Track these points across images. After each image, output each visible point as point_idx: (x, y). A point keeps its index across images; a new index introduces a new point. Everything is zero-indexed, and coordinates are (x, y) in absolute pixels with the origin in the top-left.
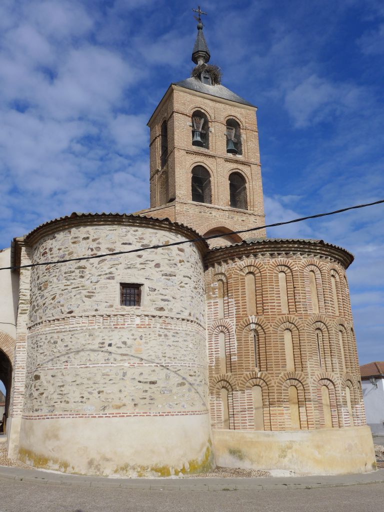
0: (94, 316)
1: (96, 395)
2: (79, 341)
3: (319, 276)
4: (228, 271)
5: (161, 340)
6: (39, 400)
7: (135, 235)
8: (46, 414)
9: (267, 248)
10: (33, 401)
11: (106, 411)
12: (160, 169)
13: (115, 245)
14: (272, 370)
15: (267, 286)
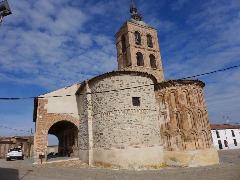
0: (124, 110)
1: (128, 140)
2: (119, 120)
3: (197, 93)
4: (164, 92)
5: (148, 118)
6: (103, 143)
7: (136, 79)
8: (108, 148)
9: (178, 83)
10: (100, 143)
11: (133, 146)
12: (122, 54)
13: (129, 83)
14: (185, 128)
15: (180, 97)
